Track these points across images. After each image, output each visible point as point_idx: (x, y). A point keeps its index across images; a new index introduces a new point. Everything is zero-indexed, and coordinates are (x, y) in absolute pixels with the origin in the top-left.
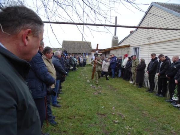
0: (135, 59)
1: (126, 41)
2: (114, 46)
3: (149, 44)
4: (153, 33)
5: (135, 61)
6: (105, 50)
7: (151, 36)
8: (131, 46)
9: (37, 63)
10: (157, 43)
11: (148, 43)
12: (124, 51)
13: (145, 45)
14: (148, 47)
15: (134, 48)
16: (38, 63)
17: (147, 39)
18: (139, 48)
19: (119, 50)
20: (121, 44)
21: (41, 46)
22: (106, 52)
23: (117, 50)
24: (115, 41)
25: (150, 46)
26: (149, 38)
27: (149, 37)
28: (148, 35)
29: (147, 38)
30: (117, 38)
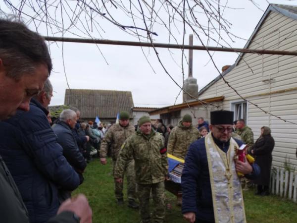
0: (243, 128)
1: (214, 89)
2: (188, 99)
3: (269, 94)
4: (275, 71)
5: (244, 133)
7: (272, 77)
8: (226, 99)
9: (37, 132)
10: (288, 91)
11: (267, 91)
13: (260, 95)
14: (267, 100)
15: (233, 104)
16: (40, 134)
17: (263, 83)
18: (245, 104)
19: (201, 108)
20: (202, 95)
21: (46, 95)
22: (170, 113)
23: (196, 108)
24: (190, 89)
25: (272, 99)
26: (268, 80)
27: (268, 78)
28: (266, 74)
29: (264, 81)
30: (195, 81)
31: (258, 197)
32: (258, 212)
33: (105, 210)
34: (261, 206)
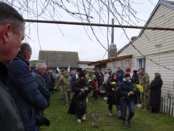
1: (127, 50)
2: (111, 56)
3: (159, 54)
4: (163, 40)
5: (143, 77)
6: (100, 63)
7: (161, 43)
8: (133, 56)
9: (23, 76)
10: (170, 52)
11: (158, 52)
12: (125, 63)
13: (153, 54)
14: (158, 57)
15: (137, 59)
16: (24, 77)
17: (155, 47)
18: (145, 60)
19: (119, 62)
20: (119, 54)
22: (101, 65)
23: (116, 62)
24: (112, 51)
25: (161, 56)
26: (158, 45)
27: (158, 44)
28: (157, 41)
29: (156, 46)
30: (115, 46)
31: (152, 114)
32: (152, 123)
33: (62, 121)
34: (154, 119)
